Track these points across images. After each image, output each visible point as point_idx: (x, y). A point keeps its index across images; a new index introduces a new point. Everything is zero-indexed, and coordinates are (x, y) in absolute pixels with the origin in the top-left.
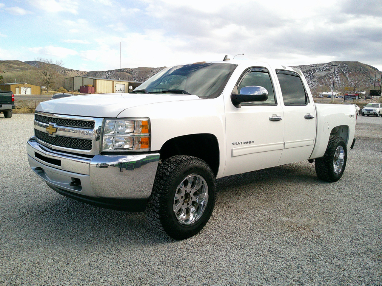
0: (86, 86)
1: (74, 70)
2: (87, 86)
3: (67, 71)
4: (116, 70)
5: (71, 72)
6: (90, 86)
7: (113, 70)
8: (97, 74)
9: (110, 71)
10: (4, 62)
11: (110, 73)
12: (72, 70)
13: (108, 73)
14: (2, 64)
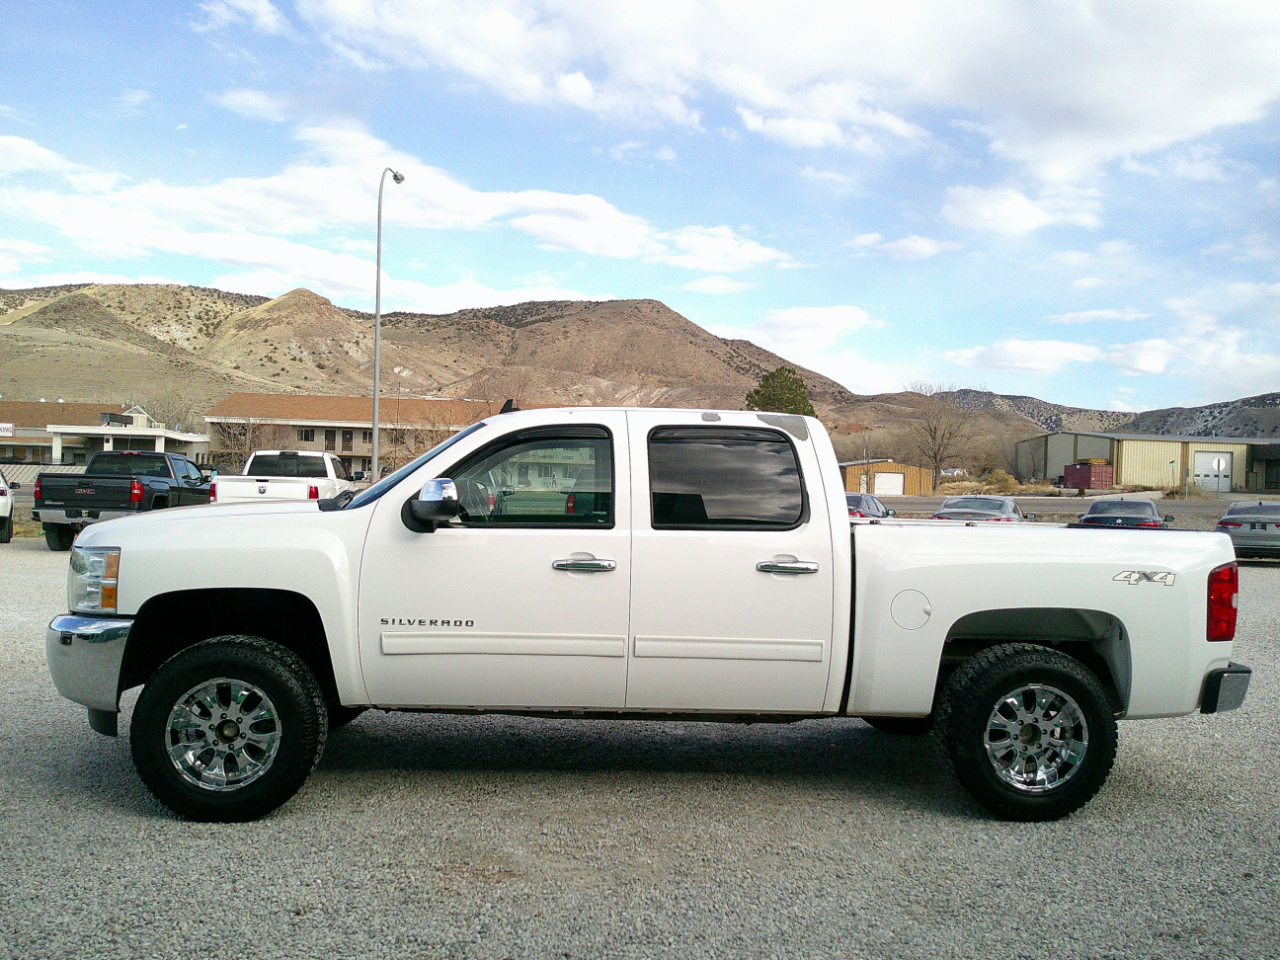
0: (1082, 464)
1: (1087, 411)
2: (1085, 464)
3: (1063, 416)
4: (1246, 402)
5: (1076, 417)
6: (1098, 461)
7: (1233, 403)
8: (1170, 419)
9: (1219, 406)
10: (874, 398)
11: (1220, 413)
12: (1080, 411)
13: (1211, 412)
14: (868, 405)
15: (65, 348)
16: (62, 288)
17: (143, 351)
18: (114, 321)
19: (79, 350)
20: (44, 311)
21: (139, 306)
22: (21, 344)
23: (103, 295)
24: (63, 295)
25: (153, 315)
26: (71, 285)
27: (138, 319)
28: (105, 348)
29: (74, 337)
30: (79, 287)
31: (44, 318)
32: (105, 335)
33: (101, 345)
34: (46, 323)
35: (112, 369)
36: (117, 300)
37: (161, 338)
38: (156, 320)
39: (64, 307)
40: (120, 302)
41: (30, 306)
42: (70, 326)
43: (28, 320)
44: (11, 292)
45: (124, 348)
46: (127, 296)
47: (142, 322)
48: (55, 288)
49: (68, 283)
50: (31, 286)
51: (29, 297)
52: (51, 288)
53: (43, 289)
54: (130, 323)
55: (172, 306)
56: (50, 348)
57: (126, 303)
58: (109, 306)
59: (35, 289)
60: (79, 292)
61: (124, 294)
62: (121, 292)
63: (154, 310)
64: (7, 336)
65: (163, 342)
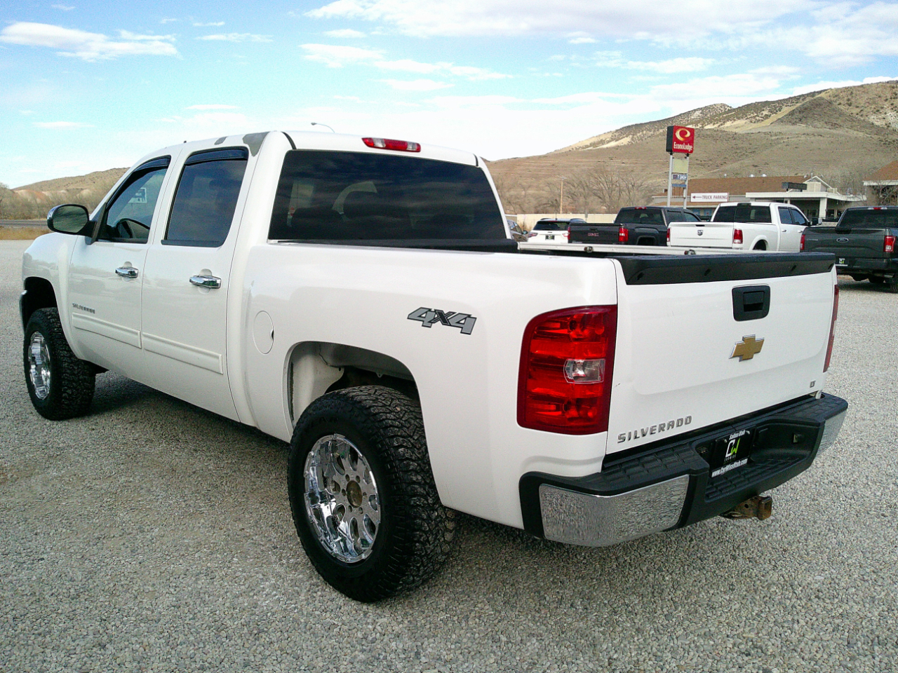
15: (803, 138)
16: (808, 95)
17: (861, 134)
18: (841, 114)
19: (813, 138)
20: (792, 113)
21: (862, 102)
22: (774, 138)
23: (836, 96)
24: (808, 99)
25: (873, 107)
26: (815, 92)
27: (862, 111)
28: (833, 135)
29: (811, 129)
30: (820, 92)
31: (793, 118)
32: (835, 126)
33: (830, 134)
34: (793, 122)
35: (835, 151)
36: (846, 98)
37: (878, 123)
38: (875, 110)
39: (806, 109)
40: (849, 100)
41: (786, 110)
42: (810, 121)
43: (780, 121)
44: (773, 102)
45: (846, 134)
46: (854, 95)
47: (864, 113)
48: (803, 95)
49: (813, 91)
50: (786, 97)
51: (785, 104)
52: (800, 96)
53: (795, 97)
54: (854, 115)
55: (889, 97)
56: (793, 139)
57: (853, 100)
58: (840, 104)
59: (790, 98)
60: (819, 96)
61: (852, 93)
62: (849, 92)
63: (874, 103)
64: (765, 133)
65: (878, 126)
